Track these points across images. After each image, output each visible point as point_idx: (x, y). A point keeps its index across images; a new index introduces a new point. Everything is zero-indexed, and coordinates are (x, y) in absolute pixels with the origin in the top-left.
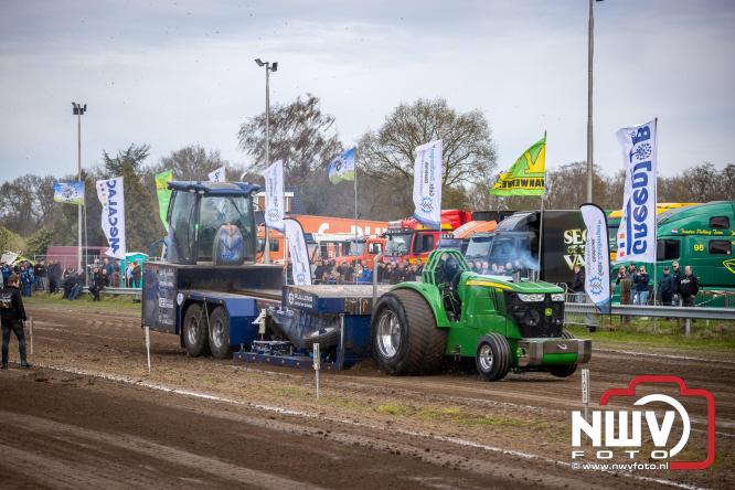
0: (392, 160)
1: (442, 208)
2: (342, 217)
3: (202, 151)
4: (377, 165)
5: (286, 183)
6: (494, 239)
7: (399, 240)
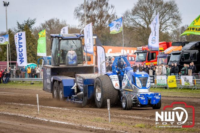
0: (137, 22)
1: (160, 41)
2: (118, 46)
3: (58, 20)
4: (131, 24)
5: (93, 33)
6: (181, 54)
7: (141, 55)
